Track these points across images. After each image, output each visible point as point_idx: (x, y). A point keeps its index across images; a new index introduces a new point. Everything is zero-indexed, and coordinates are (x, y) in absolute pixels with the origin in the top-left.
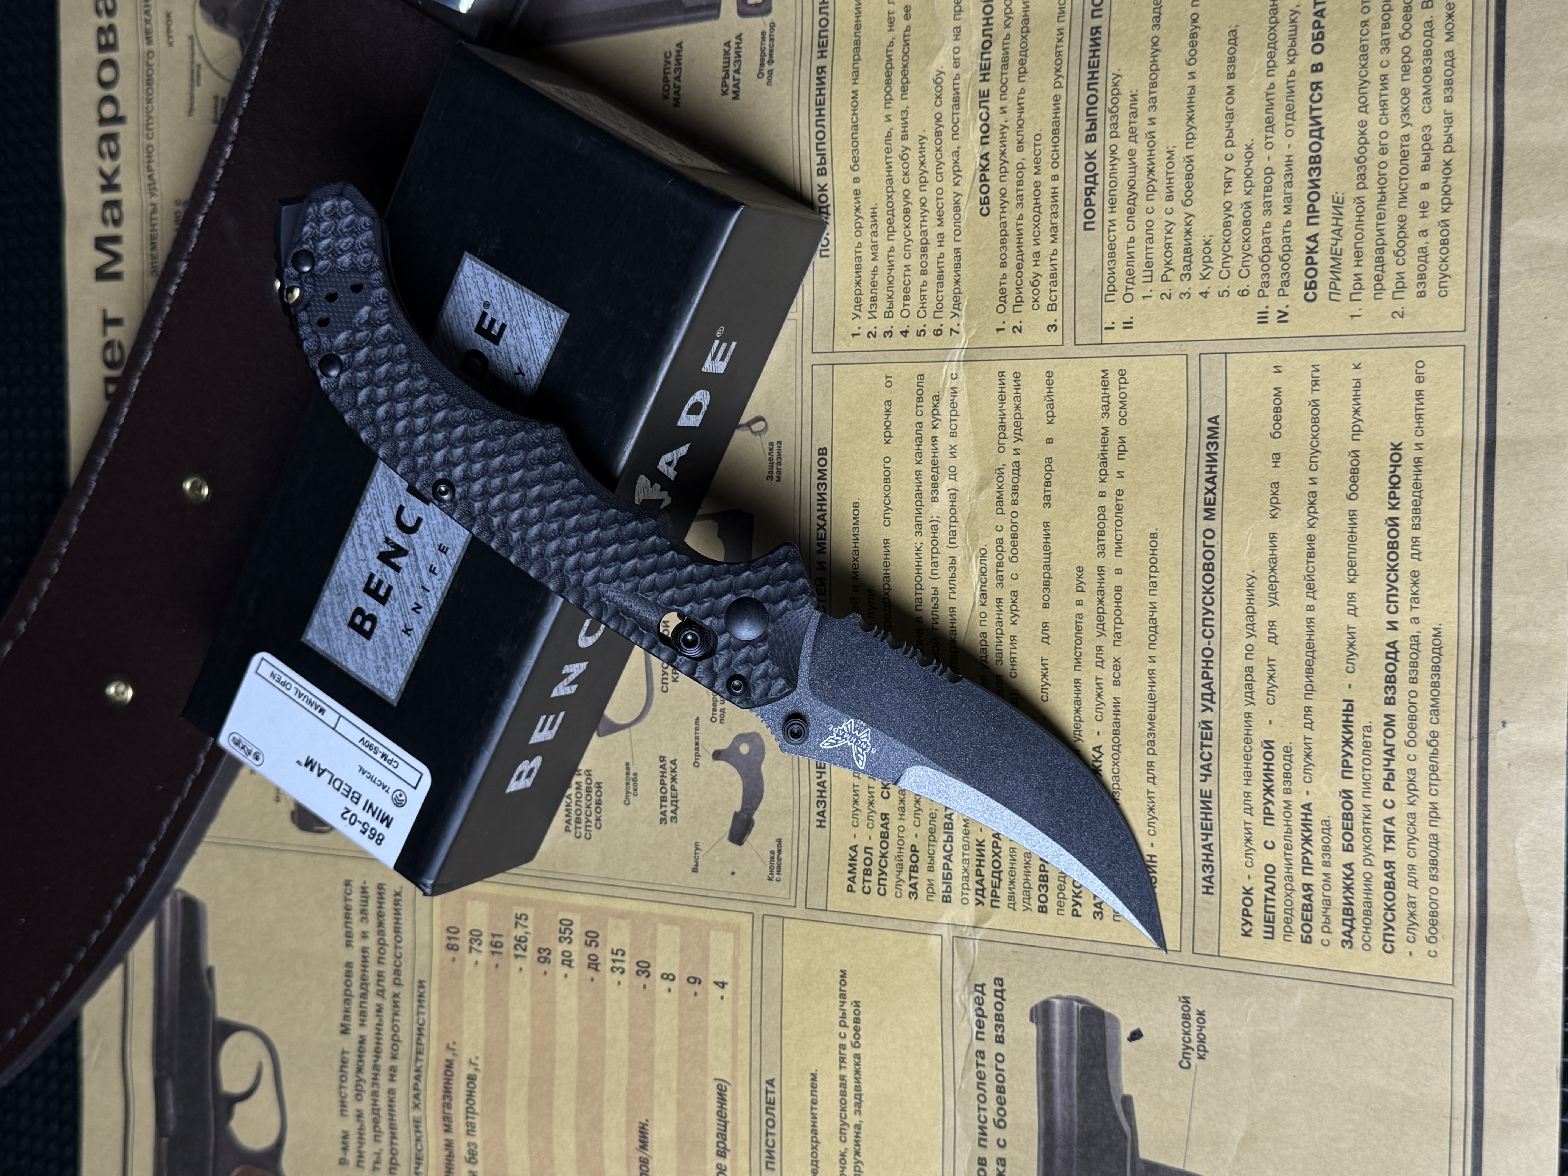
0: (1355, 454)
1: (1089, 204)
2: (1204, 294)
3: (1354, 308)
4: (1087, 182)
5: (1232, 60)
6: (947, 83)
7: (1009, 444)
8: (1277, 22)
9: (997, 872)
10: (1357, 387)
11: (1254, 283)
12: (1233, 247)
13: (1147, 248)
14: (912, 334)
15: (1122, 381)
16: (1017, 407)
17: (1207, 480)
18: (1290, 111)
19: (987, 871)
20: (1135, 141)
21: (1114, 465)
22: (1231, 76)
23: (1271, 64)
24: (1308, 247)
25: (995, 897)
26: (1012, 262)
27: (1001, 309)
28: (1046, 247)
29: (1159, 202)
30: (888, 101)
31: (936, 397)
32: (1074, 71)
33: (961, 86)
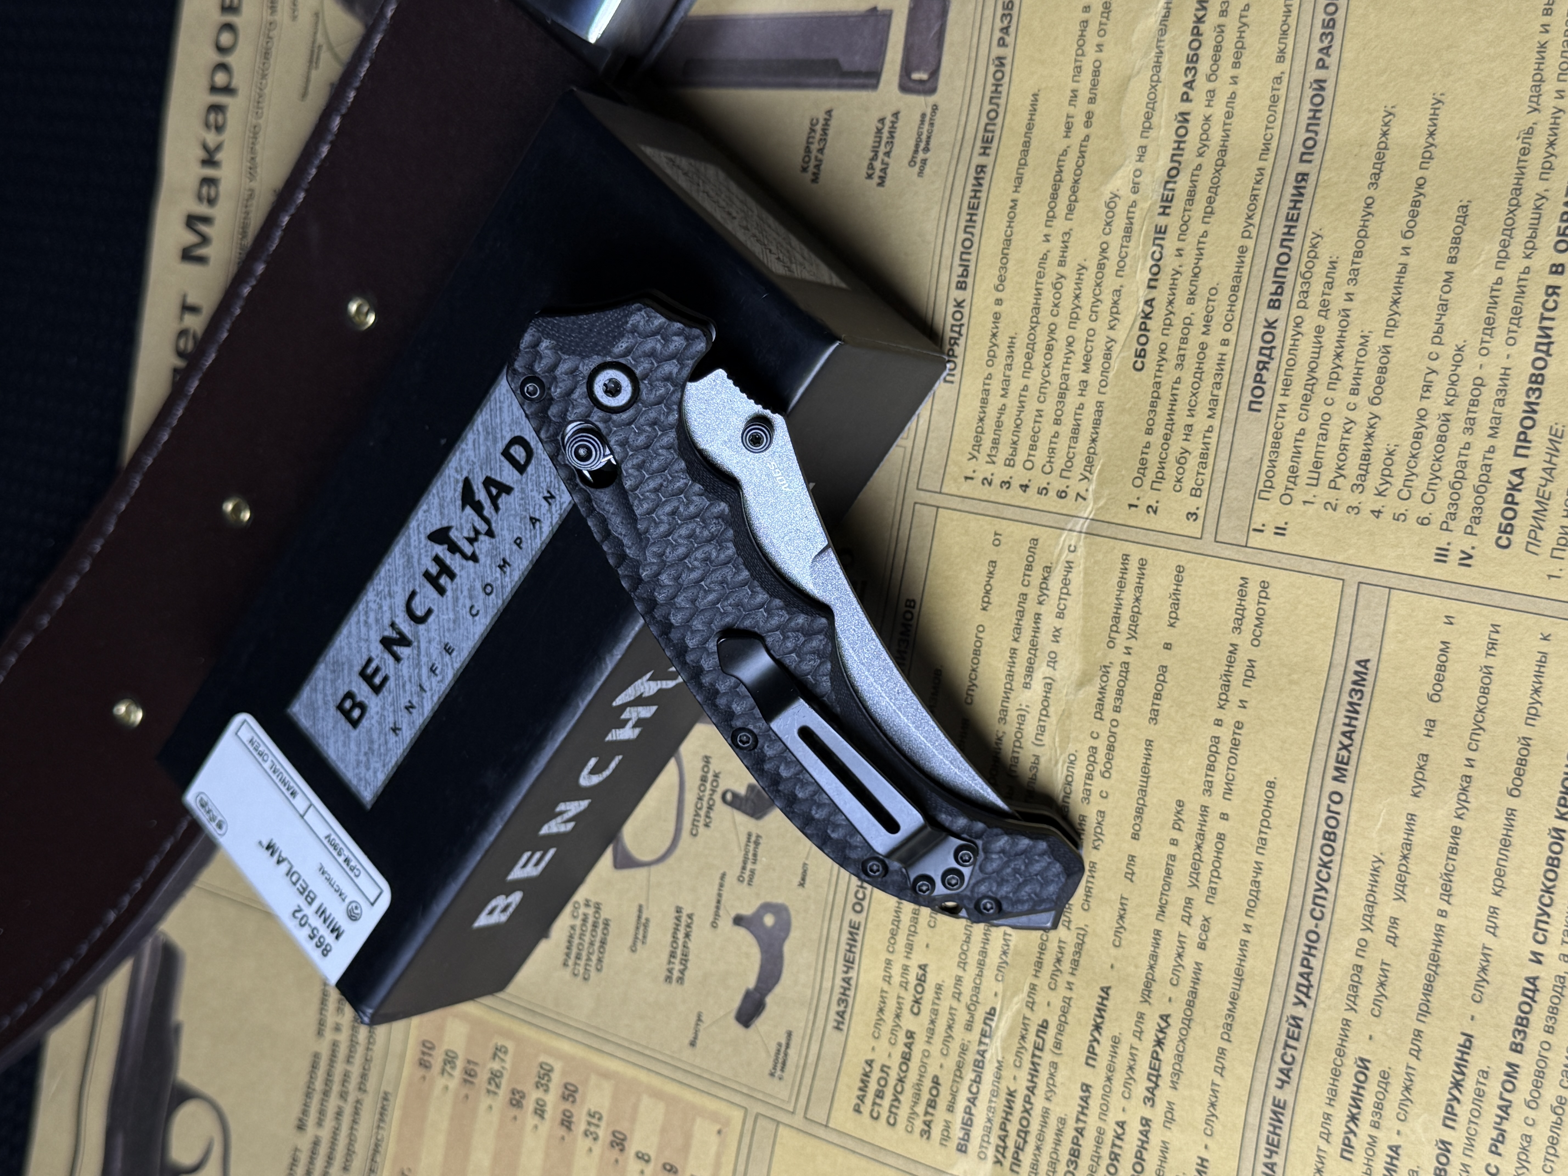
0: (1526, 743)
1: (1259, 381)
2: (1377, 513)
3: (1554, 567)
4: (1261, 354)
5: (1457, 240)
6: (1121, 208)
7: (1121, 640)
8: (1518, 205)
9: (1024, 1132)
10: (1542, 663)
11: (1439, 511)
12: (1421, 463)
13: (1318, 446)
14: (1032, 491)
15: (1263, 594)
16: (1137, 599)
17: (1344, 734)
18: (1517, 314)
19: (1013, 1128)
20: (1326, 317)
21: (1237, 692)
22: (1453, 260)
23: (1503, 254)
24: (1510, 482)
25: (1017, 1161)
26: (1159, 430)
27: (1138, 482)
28: (1201, 422)
29: (1342, 394)
30: (1051, 218)
31: (1048, 569)
32: (1268, 221)
33: (1136, 215)
